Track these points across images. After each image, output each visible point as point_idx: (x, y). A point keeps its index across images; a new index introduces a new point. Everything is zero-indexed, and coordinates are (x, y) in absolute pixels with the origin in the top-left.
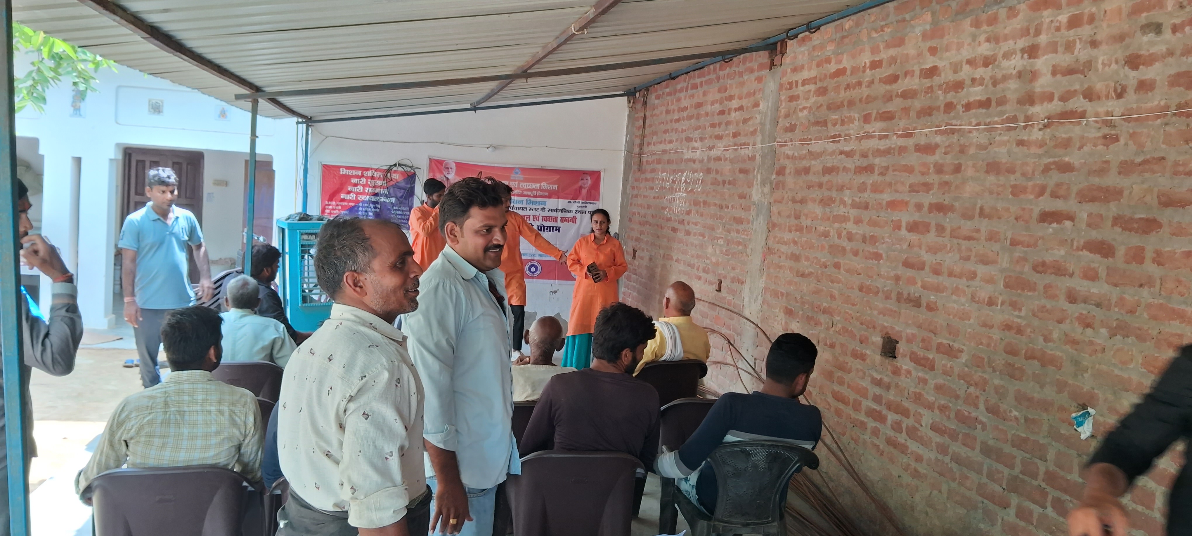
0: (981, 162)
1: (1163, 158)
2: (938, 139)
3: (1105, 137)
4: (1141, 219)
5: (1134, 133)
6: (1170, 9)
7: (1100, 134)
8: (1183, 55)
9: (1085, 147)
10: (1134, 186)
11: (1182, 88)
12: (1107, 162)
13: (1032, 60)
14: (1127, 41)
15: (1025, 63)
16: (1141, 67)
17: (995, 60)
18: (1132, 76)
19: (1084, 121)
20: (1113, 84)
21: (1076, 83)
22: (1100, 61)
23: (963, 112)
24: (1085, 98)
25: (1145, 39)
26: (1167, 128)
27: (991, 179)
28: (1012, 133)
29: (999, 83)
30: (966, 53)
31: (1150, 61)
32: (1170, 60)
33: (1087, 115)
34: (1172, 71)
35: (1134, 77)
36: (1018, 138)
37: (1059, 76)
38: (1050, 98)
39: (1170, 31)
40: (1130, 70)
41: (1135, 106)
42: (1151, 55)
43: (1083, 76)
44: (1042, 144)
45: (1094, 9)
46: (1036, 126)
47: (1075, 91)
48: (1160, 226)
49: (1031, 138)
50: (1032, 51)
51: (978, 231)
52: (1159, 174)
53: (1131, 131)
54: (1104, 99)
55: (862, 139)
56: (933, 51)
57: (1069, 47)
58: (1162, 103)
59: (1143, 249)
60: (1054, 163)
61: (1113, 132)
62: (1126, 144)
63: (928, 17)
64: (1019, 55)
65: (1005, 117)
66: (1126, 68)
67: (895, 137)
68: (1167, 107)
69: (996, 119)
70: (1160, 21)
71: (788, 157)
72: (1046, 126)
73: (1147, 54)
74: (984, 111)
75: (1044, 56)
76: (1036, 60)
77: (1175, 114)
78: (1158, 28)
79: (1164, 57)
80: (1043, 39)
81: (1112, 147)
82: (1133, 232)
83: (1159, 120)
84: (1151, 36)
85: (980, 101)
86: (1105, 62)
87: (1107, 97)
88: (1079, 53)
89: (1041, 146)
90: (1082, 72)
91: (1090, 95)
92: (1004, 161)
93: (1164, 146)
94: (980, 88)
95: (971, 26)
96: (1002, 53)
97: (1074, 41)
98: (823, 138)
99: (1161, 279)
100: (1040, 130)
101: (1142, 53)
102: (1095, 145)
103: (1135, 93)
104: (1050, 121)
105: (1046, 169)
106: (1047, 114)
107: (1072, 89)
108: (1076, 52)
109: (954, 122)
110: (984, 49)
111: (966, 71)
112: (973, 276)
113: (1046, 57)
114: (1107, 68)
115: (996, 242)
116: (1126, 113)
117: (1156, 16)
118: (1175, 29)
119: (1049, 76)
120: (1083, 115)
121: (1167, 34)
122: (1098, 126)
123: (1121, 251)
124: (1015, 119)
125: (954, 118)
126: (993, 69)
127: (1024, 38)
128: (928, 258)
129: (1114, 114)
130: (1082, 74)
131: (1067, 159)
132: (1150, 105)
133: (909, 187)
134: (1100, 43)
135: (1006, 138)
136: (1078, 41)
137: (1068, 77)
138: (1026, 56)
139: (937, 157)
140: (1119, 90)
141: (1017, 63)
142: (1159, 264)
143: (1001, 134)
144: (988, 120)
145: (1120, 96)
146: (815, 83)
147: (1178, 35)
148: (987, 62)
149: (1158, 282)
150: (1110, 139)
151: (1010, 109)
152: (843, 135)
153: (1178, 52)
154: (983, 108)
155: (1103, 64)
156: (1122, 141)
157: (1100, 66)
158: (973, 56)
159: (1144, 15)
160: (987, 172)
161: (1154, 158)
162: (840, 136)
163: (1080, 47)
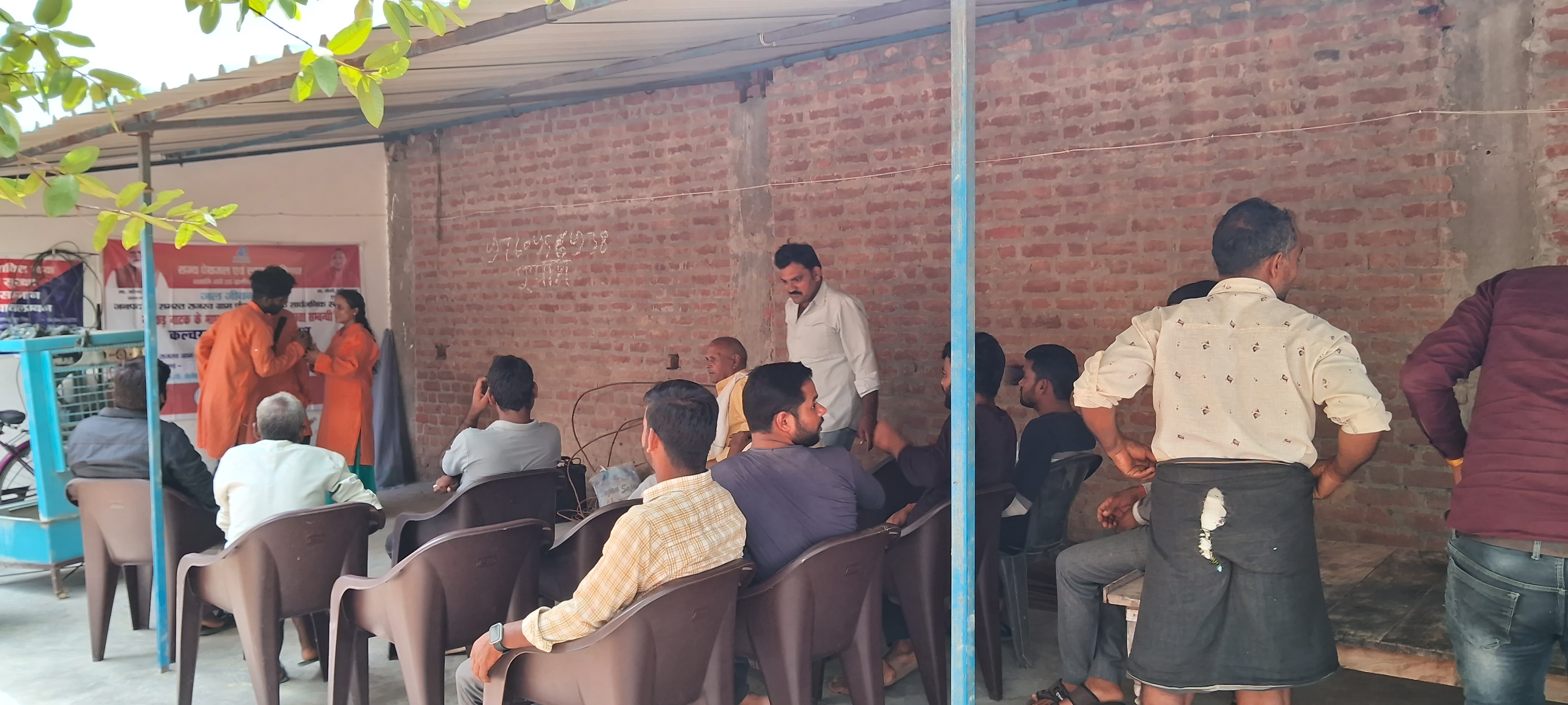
0: (1126, 180)
1: (1354, 160)
2: (1059, 162)
3: (1285, 147)
4: (1338, 210)
5: (1319, 141)
6: (1345, 39)
7: (1280, 144)
8: (1363, 76)
9: (1264, 157)
10: (1326, 185)
11: (1367, 103)
12: (1293, 167)
13: (1184, 84)
14: (1300, 65)
15: (1175, 86)
16: (1320, 87)
17: (1133, 84)
18: (1311, 95)
19: (1259, 135)
20: (1289, 102)
21: (1244, 102)
22: (1271, 82)
23: (1094, 134)
24: (1257, 114)
25: (1321, 63)
26: (1356, 135)
27: (1144, 194)
28: (1167, 150)
29: (1142, 106)
30: (1089, 78)
31: (1331, 81)
32: (1350, 80)
33: (1262, 129)
34: (1355, 89)
35: (1312, 95)
36: (1176, 154)
37: (1222, 97)
38: (1215, 116)
39: (1348, 57)
40: (1308, 90)
41: (1317, 119)
42: (1329, 77)
43: (1252, 96)
44: (1209, 157)
45: (1257, 39)
46: (1198, 141)
47: (1244, 109)
48: (1359, 214)
49: (1193, 153)
50: (1184, 76)
51: (1133, 243)
52: (1352, 173)
53: (1316, 140)
54: (1280, 114)
55: (934, 171)
56: (1038, 78)
57: (1231, 71)
58: (1348, 115)
59: (1345, 235)
60: (1227, 173)
61: (1295, 142)
62: (1312, 150)
63: (1027, 44)
64: (1166, 79)
65: (1154, 136)
66: (1303, 88)
67: (990, 165)
68: (1353, 119)
69: (1142, 138)
70: (1336, 49)
71: (796, 199)
72: (1211, 141)
73: (1325, 75)
74: (1124, 132)
75: (1200, 79)
76: (1190, 83)
77: (1361, 124)
78: (1335, 55)
79: (1344, 78)
80: (1195, 64)
81: (1295, 154)
82: (1331, 223)
83: (1346, 130)
84: (1328, 61)
85: (1117, 123)
86: (1278, 83)
87: (1284, 112)
88: (1244, 76)
89: (1208, 159)
90: (1251, 92)
91: (1262, 111)
92: (1159, 176)
93: (1355, 150)
94: (1116, 111)
95: (1094, 52)
96: (1142, 77)
97: (1237, 67)
98: (862, 173)
99: (1368, 256)
100: (1205, 145)
101: (1319, 75)
102: (1276, 154)
103: (1315, 108)
104: (1215, 137)
105: (1219, 179)
106: (1211, 131)
107: (1241, 108)
108: (1240, 75)
109: (1080, 145)
110: (1117, 74)
111: (1091, 96)
112: (1134, 286)
113: (1203, 80)
114: (1280, 89)
115: (1161, 250)
116: (1307, 125)
117: (1331, 45)
118: (1352, 56)
119: (1210, 97)
120: (1257, 129)
121: (1345, 59)
122: (1277, 137)
123: (1319, 241)
124: (1170, 137)
125: (1081, 141)
126: (1131, 93)
127: (1171, 64)
128: (1064, 279)
129: (1294, 126)
130: (1250, 94)
131: (1243, 168)
132: (1334, 117)
133: (1021, 213)
134: (1270, 67)
135: (1158, 155)
136: (1241, 67)
137: (1234, 97)
138: (1175, 79)
139: (1060, 179)
140: (1297, 106)
141: (1163, 86)
142: (1364, 244)
143: (1151, 152)
144: (1131, 141)
145: (1298, 111)
146: (837, 115)
147: (1357, 60)
148: (1121, 86)
149: (1366, 259)
150: (1291, 149)
151: (1162, 129)
152: (900, 168)
153: (1360, 74)
154: (1122, 130)
155: (1274, 84)
156: (1307, 149)
157: (1272, 88)
158: (1102, 81)
159: (1316, 44)
160: (1138, 188)
161: (1344, 160)
162: (893, 169)
163: (1244, 70)
